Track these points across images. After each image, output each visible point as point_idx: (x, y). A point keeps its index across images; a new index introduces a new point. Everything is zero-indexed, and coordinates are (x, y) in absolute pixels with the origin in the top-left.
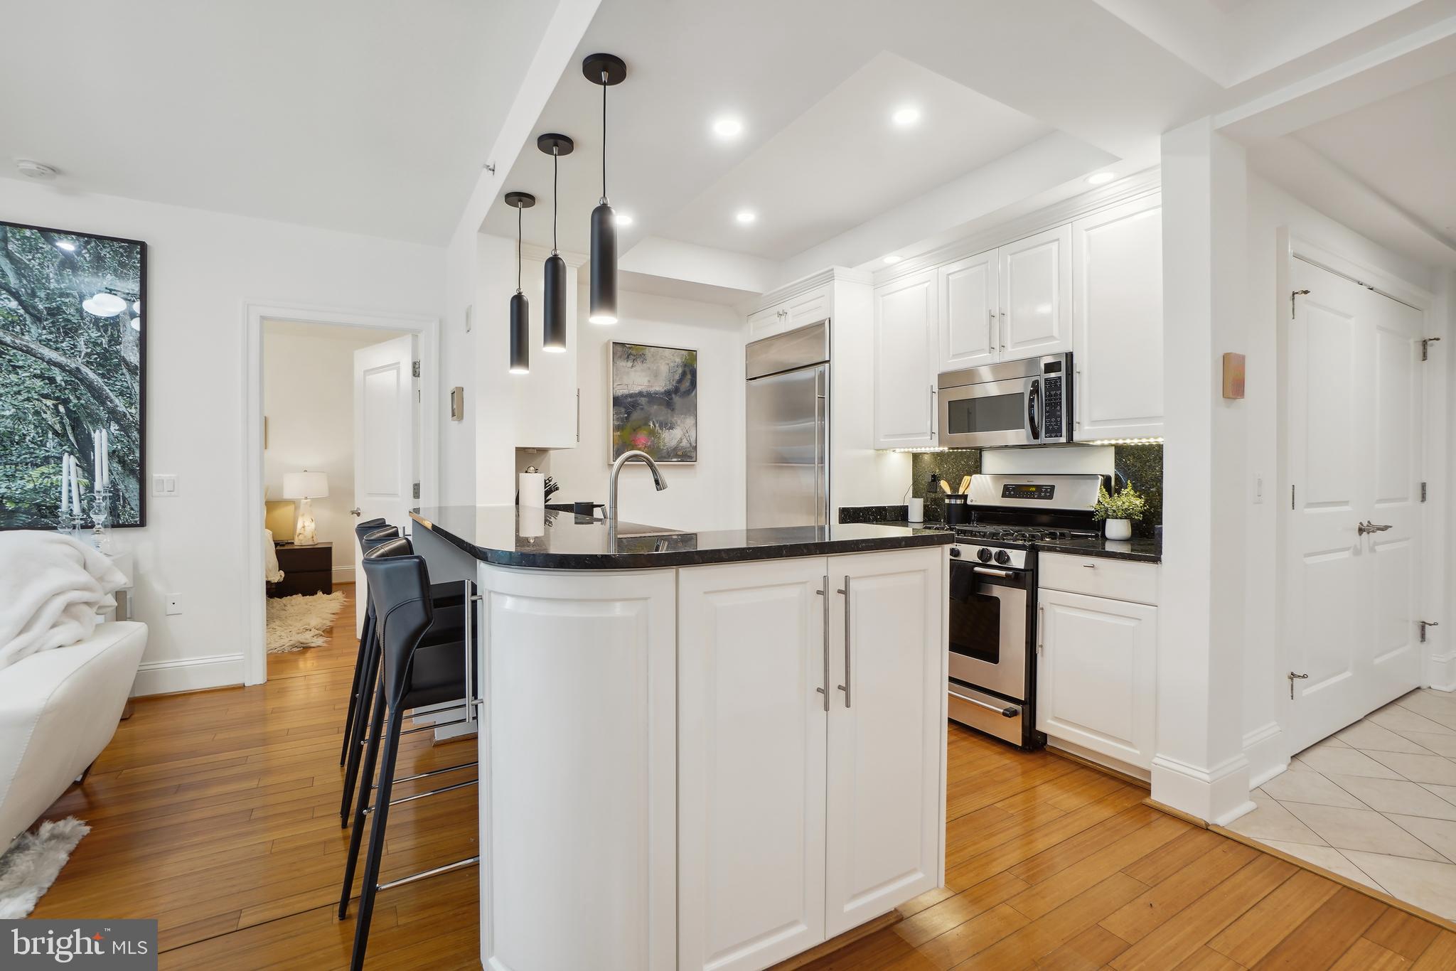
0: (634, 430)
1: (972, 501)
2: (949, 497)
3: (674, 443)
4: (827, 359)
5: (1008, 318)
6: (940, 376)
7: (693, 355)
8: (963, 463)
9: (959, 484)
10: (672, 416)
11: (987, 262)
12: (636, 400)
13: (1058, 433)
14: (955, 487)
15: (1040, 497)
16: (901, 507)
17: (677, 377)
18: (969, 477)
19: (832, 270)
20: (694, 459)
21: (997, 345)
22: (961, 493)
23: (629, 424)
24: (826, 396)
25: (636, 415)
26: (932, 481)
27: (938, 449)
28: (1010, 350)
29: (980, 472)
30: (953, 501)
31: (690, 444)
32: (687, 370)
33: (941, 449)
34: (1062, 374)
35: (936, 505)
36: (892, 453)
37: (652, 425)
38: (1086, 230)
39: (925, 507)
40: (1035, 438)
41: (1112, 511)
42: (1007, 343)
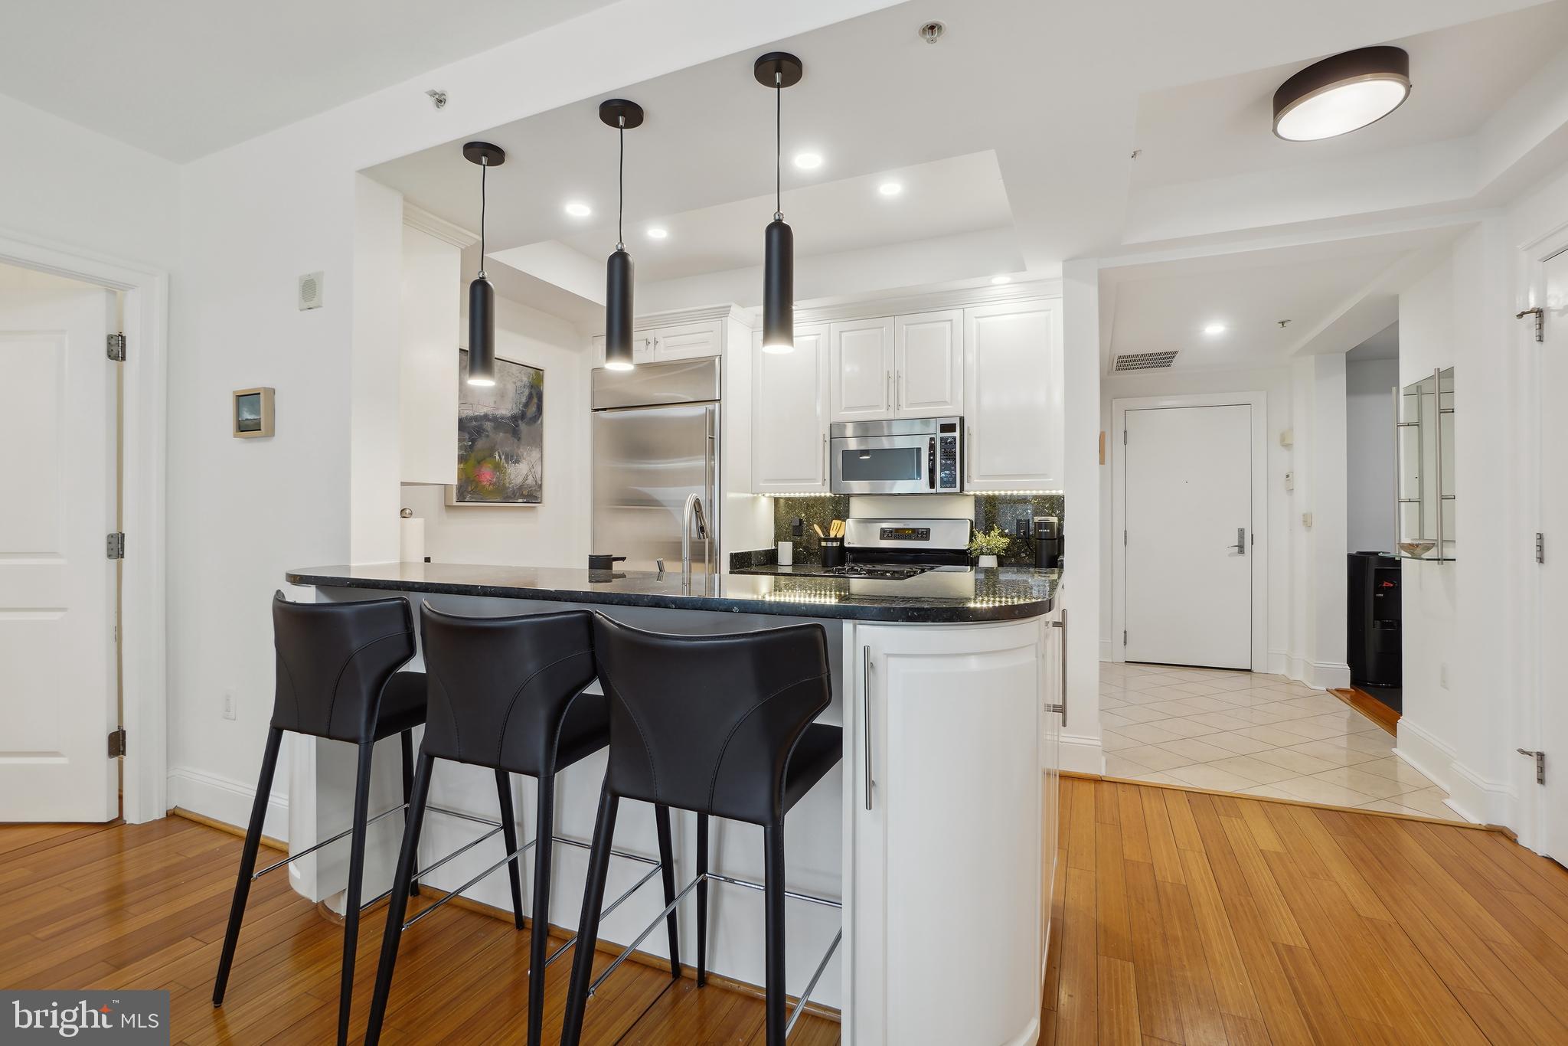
0: (479, 462)
1: (849, 543)
2: (823, 539)
3: (519, 480)
4: (718, 398)
5: (903, 381)
6: (832, 426)
7: (539, 374)
8: (831, 508)
9: (830, 527)
10: (518, 447)
11: (883, 327)
12: (481, 424)
13: (952, 484)
14: (827, 530)
15: (917, 539)
16: (769, 551)
17: (524, 400)
18: (839, 522)
19: (730, 307)
20: (539, 501)
21: (891, 403)
22: (832, 535)
23: (473, 455)
24: (717, 437)
25: (481, 443)
26: (801, 524)
28: (905, 409)
29: (848, 517)
30: (830, 544)
31: (536, 481)
32: (533, 391)
34: (957, 434)
35: (803, 548)
36: (762, 498)
37: (497, 457)
38: (976, 317)
40: (931, 488)
41: (988, 549)
42: (903, 402)
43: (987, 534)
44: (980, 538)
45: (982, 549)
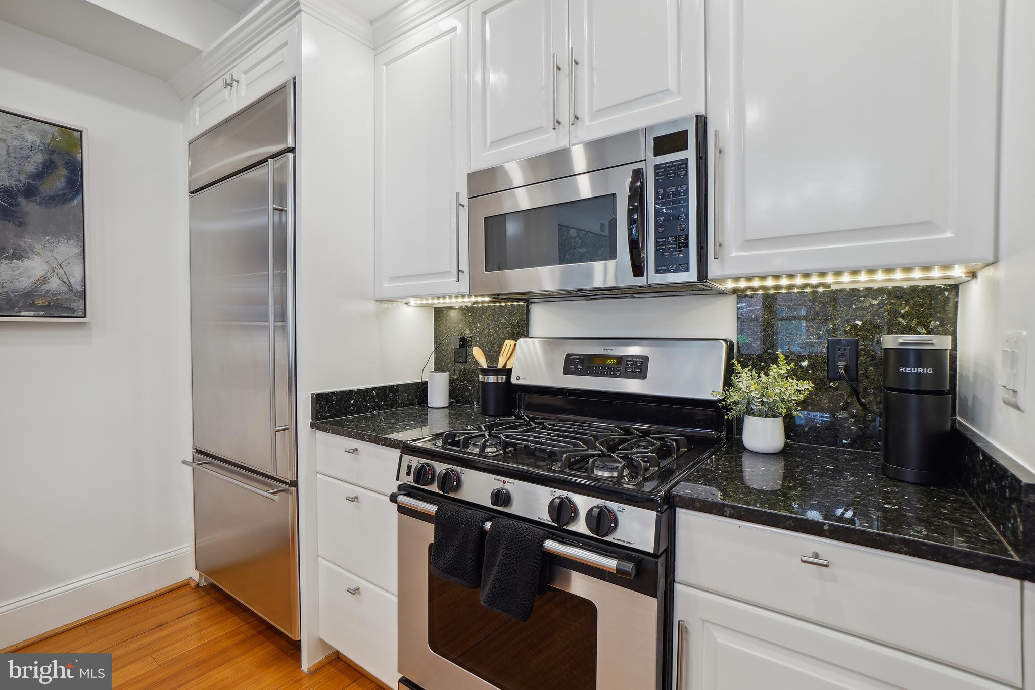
1: (518, 378)
2: (485, 372)
4: (290, 144)
5: (584, 71)
6: (472, 176)
8: (503, 320)
9: (498, 352)
10: (19, 237)
13: (682, 263)
14: (492, 357)
16: (417, 384)
17: (30, 168)
18: (513, 342)
20: (80, 313)
21: (565, 118)
22: (500, 366)
26: (461, 346)
27: (468, 301)
28: (587, 123)
29: (527, 335)
30: (492, 379)
32: (59, 159)
33: (473, 299)
34: (690, 154)
35: (468, 381)
36: (405, 307)
39: (451, 382)
40: (635, 275)
41: (763, 403)
42: (584, 112)
43: (762, 369)
44: (745, 380)
45: (750, 402)
